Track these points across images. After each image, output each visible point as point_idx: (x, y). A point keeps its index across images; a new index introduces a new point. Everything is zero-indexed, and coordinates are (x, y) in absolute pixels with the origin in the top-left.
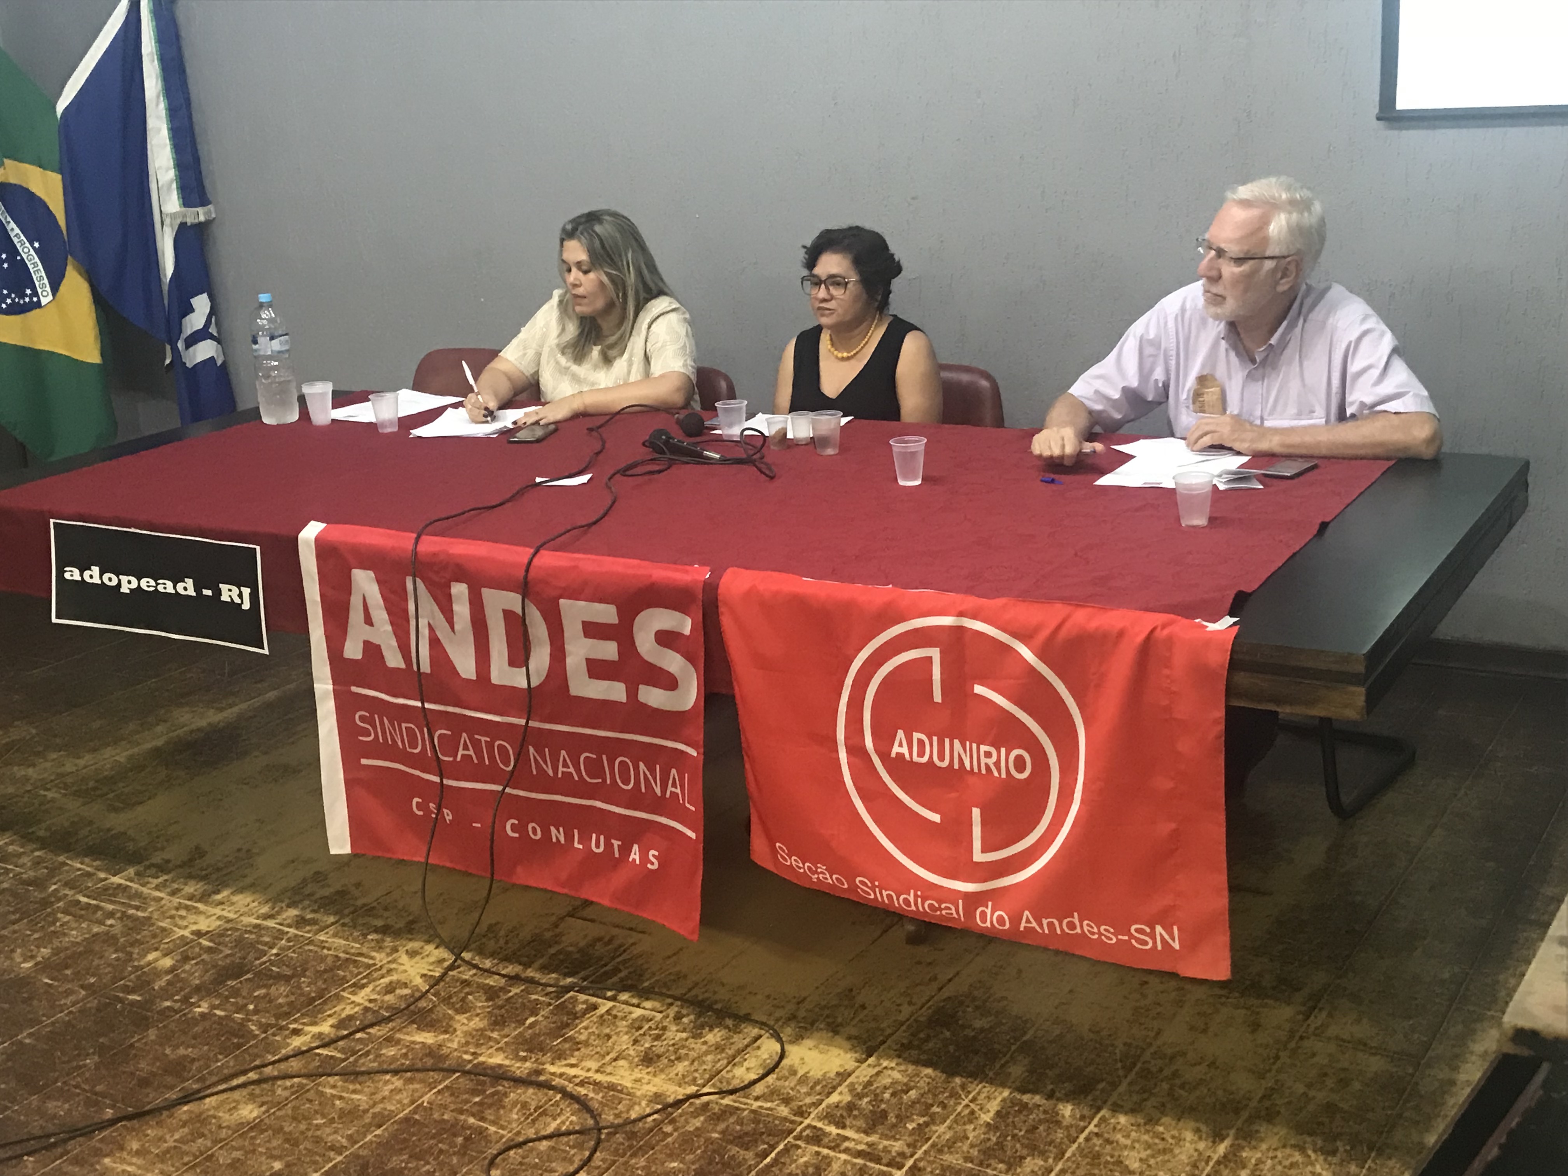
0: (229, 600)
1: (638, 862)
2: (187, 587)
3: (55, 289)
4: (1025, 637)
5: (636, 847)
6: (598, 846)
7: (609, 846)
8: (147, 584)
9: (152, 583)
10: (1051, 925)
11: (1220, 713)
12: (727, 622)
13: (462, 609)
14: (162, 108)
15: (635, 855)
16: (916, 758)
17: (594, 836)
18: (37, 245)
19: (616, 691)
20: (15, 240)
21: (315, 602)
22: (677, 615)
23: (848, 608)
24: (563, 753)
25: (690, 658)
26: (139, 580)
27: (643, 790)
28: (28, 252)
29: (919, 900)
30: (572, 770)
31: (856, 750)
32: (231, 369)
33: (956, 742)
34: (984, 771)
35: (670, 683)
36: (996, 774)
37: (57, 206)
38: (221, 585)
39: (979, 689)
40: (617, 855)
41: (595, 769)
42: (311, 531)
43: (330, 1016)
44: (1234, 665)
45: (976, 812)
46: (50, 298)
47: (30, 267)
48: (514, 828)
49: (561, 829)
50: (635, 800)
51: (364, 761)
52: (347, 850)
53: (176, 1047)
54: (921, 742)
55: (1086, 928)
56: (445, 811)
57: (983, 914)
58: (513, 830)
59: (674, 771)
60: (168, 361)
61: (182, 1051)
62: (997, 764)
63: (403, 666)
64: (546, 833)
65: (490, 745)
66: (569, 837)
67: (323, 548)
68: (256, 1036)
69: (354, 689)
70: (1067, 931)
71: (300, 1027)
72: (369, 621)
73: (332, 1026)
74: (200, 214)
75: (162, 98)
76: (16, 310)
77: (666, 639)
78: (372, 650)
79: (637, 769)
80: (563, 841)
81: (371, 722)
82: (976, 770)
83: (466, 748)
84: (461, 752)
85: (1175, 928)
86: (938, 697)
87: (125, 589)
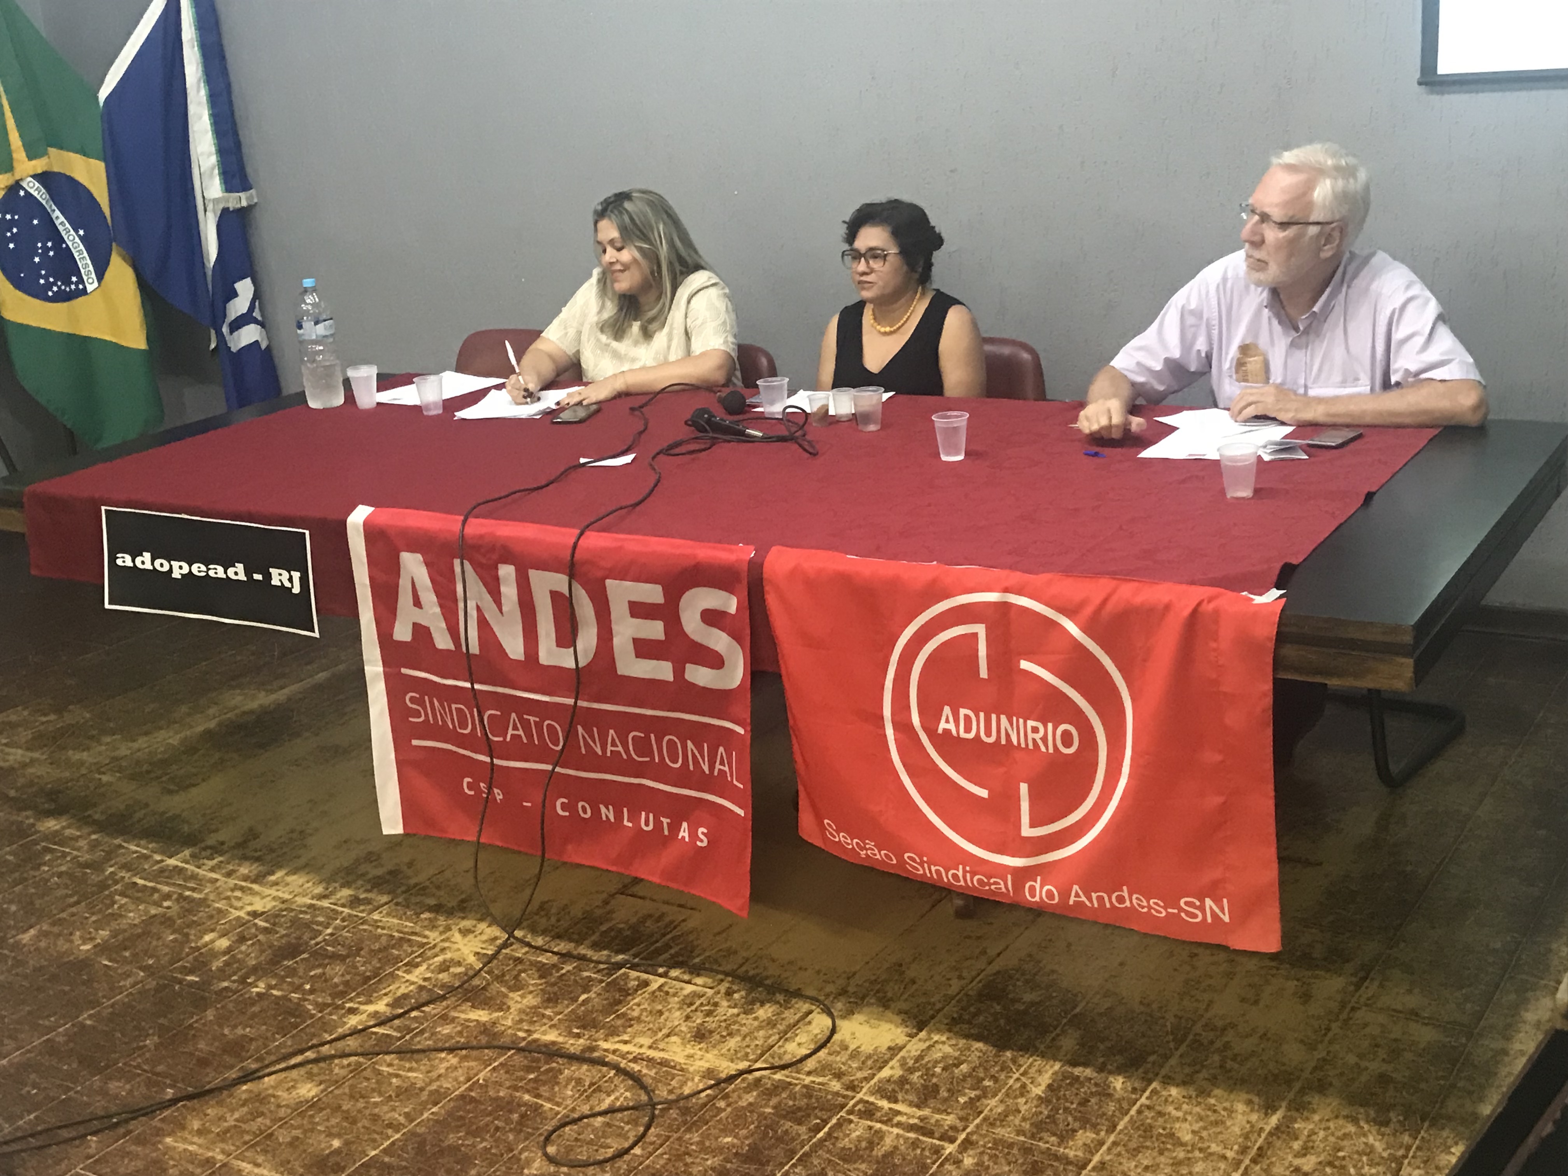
0: (279, 584)
1: (687, 839)
2: (238, 572)
3: (100, 277)
4: (1070, 613)
5: (685, 825)
6: (647, 824)
7: (658, 824)
8: (198, 569)
9: (203, 568)
10: (1100, 899)
11: (1268, 686)
12: (772, 601)
13: (509, 591)
14: (203, 93)
15: (684, 833)
16: (963, 735)
17: (643, 814)
18: (81, 232)
19: (663, 670)
20: (60, 228)
21: (364, 585)
22: (723, 594)
23: (894, 585)
24: (612, 732)
25: (735, 636)
26: (190, 566)
27: (691, 768)
28: (73, 240)
29: (968, 875)
30: (620, 749)
31: (903, 726)
32: (275, 352)
33: (1003, 718)
34: (1031, 746)
35: (715, 661)
36: (1043, 749)
37: (101, 193)
38: (271, 570)
39: (1025, 665)
40: (666, 833)
41: (643, 747)
42: (359, 515)
43: (386, 994)
44: (1281, 638)
45: (1024, 788)
46: (96, 284)
47: (76, 255)
48: (564, 807)
49: (611, 807)
50: (683, 778)
51: (415, 742)
52: (400, 830)
53: (235, 1027)
54: (967, 718)
55: (1135, 901)
56: (496, 791)
57: (1032, 889)
58: (563, 809)
59: (721, 749)
60: (213, 346)
61: (240, 1031)
62: (1044, 739)
63: (452, 647)
64: (596, 812)
65: (539, 726)
66: (619, 816)
67: (371, 532)
68: (312, 1016)
69: (404, 671)
70: (1117, 905)
71: (356, 1006)
72: (417, 603)
73: (387, 1005)
74: (243, 200)
75: (202, 85)
76: (63, 297)
77: (712, 618)
78: (421, 632)
79: (685, 748)
80: (612, 820)
81: (420, 702)
82: (1023, 745)
83: (515, 728)
84: (511, 732)
85: (1225, 901)
86: (984, 673)
87: (176, 574)
